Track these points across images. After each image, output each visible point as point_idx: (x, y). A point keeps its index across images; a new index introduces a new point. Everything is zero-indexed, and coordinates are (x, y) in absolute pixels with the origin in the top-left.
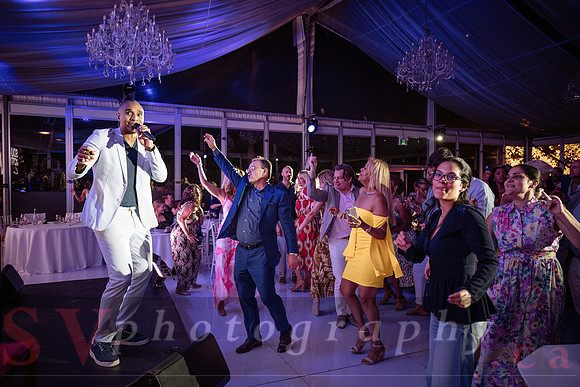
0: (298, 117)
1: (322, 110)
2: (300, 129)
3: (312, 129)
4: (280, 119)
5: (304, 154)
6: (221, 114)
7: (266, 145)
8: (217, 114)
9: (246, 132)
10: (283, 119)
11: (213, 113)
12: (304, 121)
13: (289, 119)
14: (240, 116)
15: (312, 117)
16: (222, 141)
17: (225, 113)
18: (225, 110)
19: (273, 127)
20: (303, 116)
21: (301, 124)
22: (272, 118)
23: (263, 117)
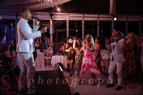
0: (110, 15)
1: (120, 12)
2: (111, 19)
3: (115, 19)
4: (103, 16)
5: (113, 29)
6: (82, 16)
7: (98, 26)
8: (81, 15)
9: (91, 21)
10: (104, 16)
11: (79, 15)
12: (112, 17)
13: (107, 16)
14: (89, 16)
15: (116, 14)
16: (83, 25)
17: (84, 15)
18: (84, 14)
19: (101, 19)
20: (112, 14)
21: (111, 17)
22: (100, 16)
23: (97, 16)
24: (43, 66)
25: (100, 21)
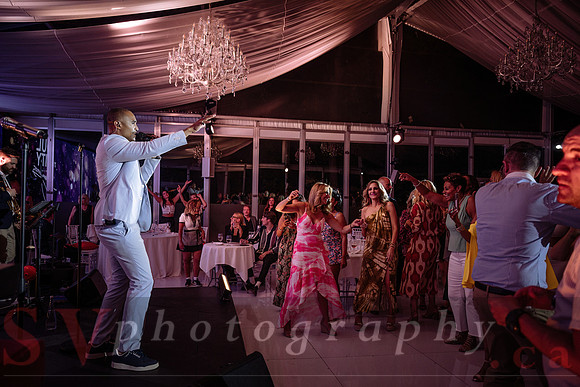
0: (382, 126)
1: (410, 117)
3: (397, 139)
4: (361, 129)
5: (389, 167)
6: (300, 126)
7: (347, 157)
8: (295, 125)
9: (327, 143)
10: (365, 129)
11: (291, 125)
12: (389, 131)
13: (372, 129)
14: (319, 127)
15: (398, 126)
16: (301, 154)
17: (304, 125)
18: (304, 121)
19: (354, 138)
20: (388, 125)
21: (385, 134)
22: (354, 128)
23: (343, 128)
24: (178, 273)
25: (353, 145)
